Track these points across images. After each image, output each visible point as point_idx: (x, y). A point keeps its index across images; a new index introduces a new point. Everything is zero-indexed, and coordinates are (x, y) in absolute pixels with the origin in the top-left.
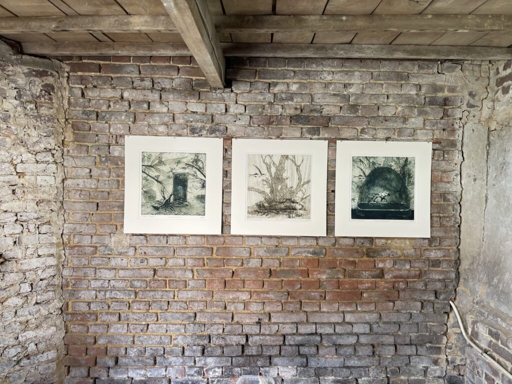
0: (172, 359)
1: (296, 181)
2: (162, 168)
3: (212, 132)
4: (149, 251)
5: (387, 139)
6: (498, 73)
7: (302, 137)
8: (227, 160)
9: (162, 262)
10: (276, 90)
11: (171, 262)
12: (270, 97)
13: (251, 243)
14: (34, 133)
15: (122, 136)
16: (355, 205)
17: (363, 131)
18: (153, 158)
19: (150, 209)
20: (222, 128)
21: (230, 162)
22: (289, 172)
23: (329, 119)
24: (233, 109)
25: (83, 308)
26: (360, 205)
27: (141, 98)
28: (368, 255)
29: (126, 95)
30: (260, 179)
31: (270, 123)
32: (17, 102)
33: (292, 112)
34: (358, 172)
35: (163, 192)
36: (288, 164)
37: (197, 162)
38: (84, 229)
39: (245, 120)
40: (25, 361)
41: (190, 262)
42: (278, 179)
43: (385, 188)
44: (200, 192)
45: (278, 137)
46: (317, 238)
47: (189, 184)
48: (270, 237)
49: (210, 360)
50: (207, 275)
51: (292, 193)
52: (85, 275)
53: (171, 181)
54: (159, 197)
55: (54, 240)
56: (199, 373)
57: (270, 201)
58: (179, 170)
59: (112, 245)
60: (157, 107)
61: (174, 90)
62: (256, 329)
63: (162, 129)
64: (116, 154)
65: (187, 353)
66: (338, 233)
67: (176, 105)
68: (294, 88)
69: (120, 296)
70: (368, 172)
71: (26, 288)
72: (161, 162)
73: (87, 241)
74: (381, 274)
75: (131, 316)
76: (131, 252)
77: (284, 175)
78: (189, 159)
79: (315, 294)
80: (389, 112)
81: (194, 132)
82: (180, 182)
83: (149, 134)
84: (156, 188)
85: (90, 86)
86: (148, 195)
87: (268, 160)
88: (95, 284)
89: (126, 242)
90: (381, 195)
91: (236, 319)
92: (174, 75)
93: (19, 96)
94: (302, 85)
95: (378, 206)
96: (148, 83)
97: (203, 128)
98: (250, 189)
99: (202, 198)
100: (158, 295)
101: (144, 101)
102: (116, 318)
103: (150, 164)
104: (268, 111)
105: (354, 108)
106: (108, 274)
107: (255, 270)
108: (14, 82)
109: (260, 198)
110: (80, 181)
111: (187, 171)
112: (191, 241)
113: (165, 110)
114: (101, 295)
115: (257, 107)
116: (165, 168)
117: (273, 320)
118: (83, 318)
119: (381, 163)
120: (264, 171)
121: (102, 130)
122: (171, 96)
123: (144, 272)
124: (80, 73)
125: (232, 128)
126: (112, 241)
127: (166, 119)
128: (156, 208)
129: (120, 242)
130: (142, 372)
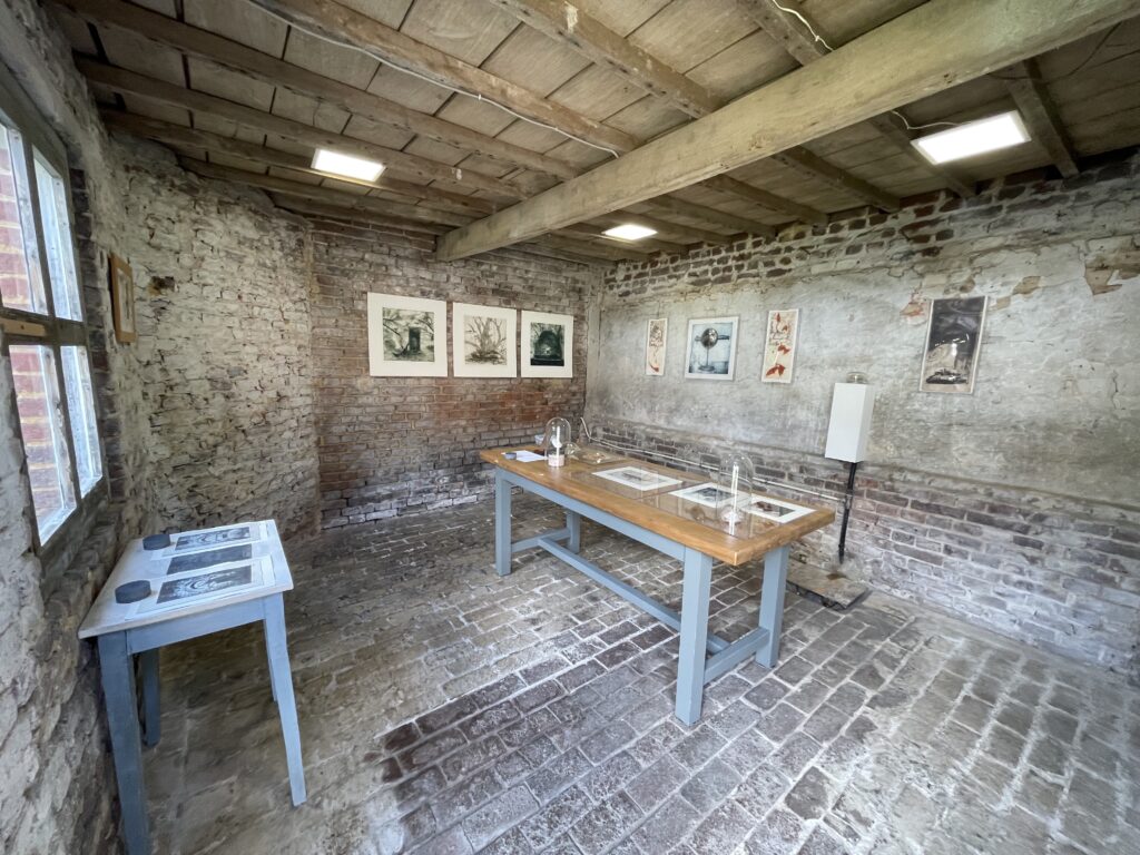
0: (412, 474)
1: (497, 338)
2: (398, 322)
3: (438, 296)
4: (390, 390)
5: (550, 312)
6: (606, 275)
7: (500, 306)
8: (450, 319)
9: (401, 399)
10: (483, 268)
11: (409, 399)
12: (478, 273)
13: (467, 383)
14: (293, 284)
15: (366, 293)
16: (532, 356)
17: (536, 305)
18: (392, 312)
19: (391, 356)
20: (445, 293)
21: (451, 321)
22: (492, 331)
23: (517, 294)
24: (452, 279)
25: (335, 440)
26: (535, 356)
27: (380, 261)
28: (539, 390)
29: (367, 256)
30: (473, 335)
31: (479, 293)
32: (281, 254)
33: (492, 286)
34: (534, 334)
35: (401, 342)
36: (492, 325)
37: (427, 318)
38: (333, 372)
39: (461, 289)
40: (297, 487)
41: (424, 399)
42: (486, 335)
43: (549, 345)
44: (430, 343)
45: (484, 304)
46: (511, 379)
47: (421, 337)
48: (480, 379)
49: (440, 471)
50: (436, 408)
51: (495, 346)
52: (336, 413)
53: (407, 334)
54: (398, 346)
55: (309, 382)
56: (432, 482)
57: (480, 352)
58: (413, 325)
59: (359, 386)
60: (394, 271)
61: (406, 258)
62: (472, 446)
63: (398, 289)
64: (360, 308)
65: (423, 469)
66: (523, 376)
67: (409, 271)
68: (495, 268)
69: (367, 428)
70: (539, 333)
71: (294, 423)
72: (399, 318)
73: (336, 383)
74: (546, 403)
75: (378, 445)
76: (376, 392)
77: (490, 333)
78: (421, 316)
79: (509, 418)
80: (551, 293)
81: (424, 294)
82: (414, 334)
83: (388, 293)
84: (395, 338)
85: (333, 244)
86: (389, 344)
87: (478, 321)
88: (344, 420)
89: (371, 383)
90: (547, 349)
91: (458, 439)
92: (407, 245)
93: (282, 249)
94: (500, 267)
95: (545, 357)
96: (385, 249)
97: (430, 292)
98: (466, 342)
99: (431, 348)
100: (399, 426)
101: (382, 265)
102: (365, 447)
103: (390, 318)
104: (478, 284)
105: (531, 288)
106: (356, 411)
107: (470, 403)
108: (279, 234)
109: (474, 350)
110: (327, 330)
111: (419, 326)
112: (424, 382)
113: (400, 273)
114: (350, 429)
115: (468, 280)
116: (403, 323)
117: (483, 438)
118: (335, 449)
119: (547, 328)
120: (476, 329)
121: (346, 286)
122: (405, 263)
123: (386, 408)
124: (323, 232)
125: (452, 294)
126: (359, 383)
127: (401, 282)
128: (396, 355)
129: (365, 384)
130: (388, 488)
